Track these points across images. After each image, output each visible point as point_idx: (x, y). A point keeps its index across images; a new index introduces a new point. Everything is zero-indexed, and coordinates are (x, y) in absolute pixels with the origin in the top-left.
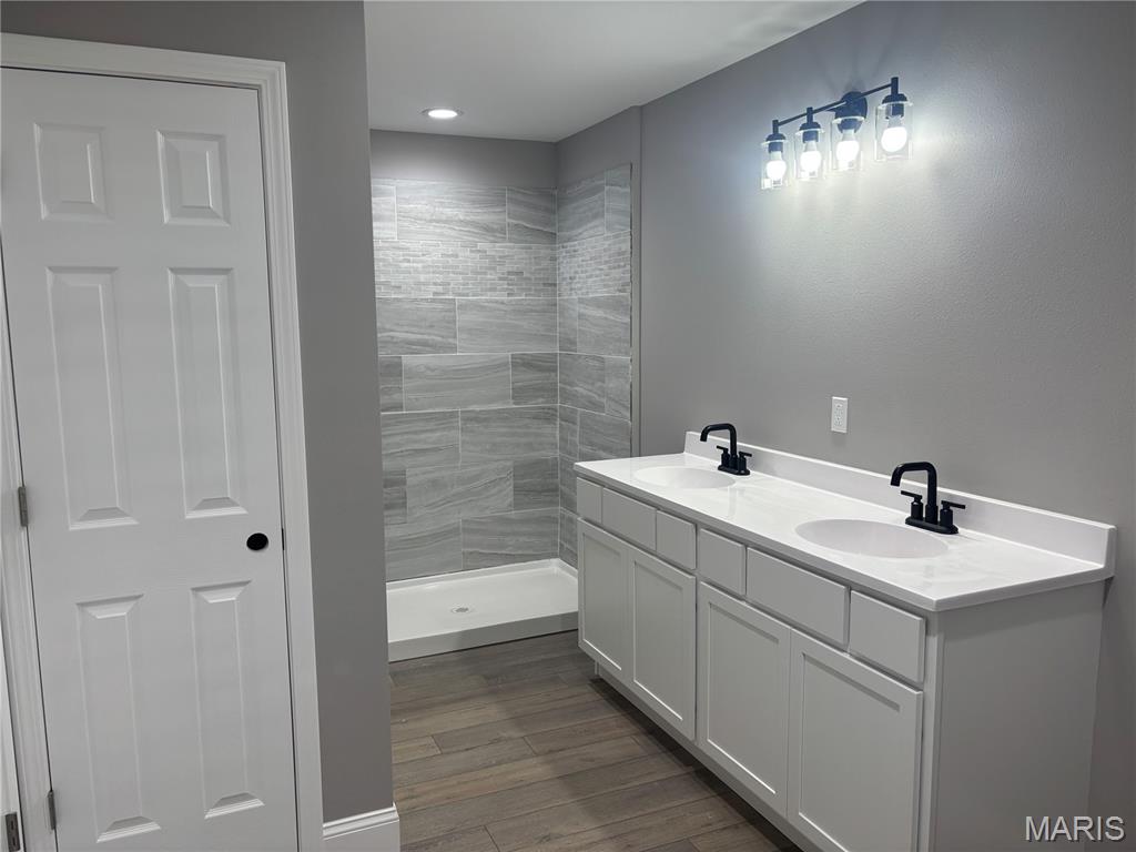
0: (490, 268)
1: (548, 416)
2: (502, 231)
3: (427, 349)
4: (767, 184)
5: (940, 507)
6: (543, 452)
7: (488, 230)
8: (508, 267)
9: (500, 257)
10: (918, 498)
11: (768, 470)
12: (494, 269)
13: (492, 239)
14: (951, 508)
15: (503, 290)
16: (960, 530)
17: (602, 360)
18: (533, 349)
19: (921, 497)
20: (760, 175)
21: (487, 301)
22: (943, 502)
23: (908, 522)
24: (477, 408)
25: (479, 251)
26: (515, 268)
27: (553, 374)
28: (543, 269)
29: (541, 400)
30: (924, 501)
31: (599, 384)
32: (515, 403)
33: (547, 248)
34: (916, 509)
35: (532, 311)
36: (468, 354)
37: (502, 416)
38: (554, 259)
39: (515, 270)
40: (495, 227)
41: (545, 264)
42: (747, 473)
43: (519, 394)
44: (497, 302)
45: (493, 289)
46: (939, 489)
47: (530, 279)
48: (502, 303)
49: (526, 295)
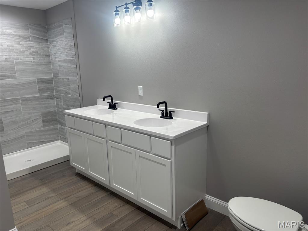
0: (26, 50)
1: (52, 97)
2: (29, 38)
3: (6, 78)
4: (115, 25)
5: (169, 113)
6: (51, 109)
7: (23, 38)
8: (32, 50)
9: (29, 47)
10: (163, 111)
11: (122, 108)
12: (27, 51)
13: (25, 41)
14: (171, 113)
15: (31, 57)
16: (174, 118)
17: (68, 79)
18: (44, 77)
19: (164, 111)
20: (113, 23)
21: (26, 61)
22: (169, 111)
23: (161, 117)
24: (26, 96)
25: (21, 45)
26: (35, 50)
27: (52, 84)
28: (44, 51)
29: (48, 93)
30: (165, 112)
31: (68, 86)
32: (40, 94)
33: (45, 44)
34: (163, 114)
35: (42, 64)
36: (21, 79)
37: (35, 98)
38: (48, 48)
39: (35, 51)
40: (26, 37)
41: (45, 49)
42: (117, 109)
43: (41, 91)
44: (29, 61)
45: (28, 57)
46: (168, 108)
47: (40, 54)
48: (31, 62)
49: (40, 59)
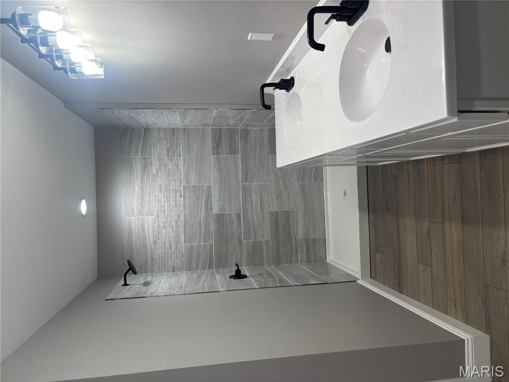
0: (166, 167)
1: (246, 133)
2: (145, 159)
3: (210, 200)
6: (265, 137)
7: (145, 167)
8: (165, 156)
9: (160, 161)
12: (166, 164)
13: (150, 165)
15: (177, 160)
17: (215, 118)
18: (209, 142)
21: (184, 168)
24: (240, 174)
25: (157, 173)
26: (165, 152)
27: (223, 131)
28: (165, 137)
29: (237, 139)
31: (229, 118)
32: (238, 153)
33: (153, 134)
35: (188, 142)
36: (212, 178)
37: (245, 161)
38: (159, 129)
39: (166, 152)
40: (143, 163)
41: (162, 135)
42: (292, 79)
43: (233, 151)
44: (184, 163)
45: (177, 165)
47: (171, 144)
48: (184, 160)
49: (180, 146)
